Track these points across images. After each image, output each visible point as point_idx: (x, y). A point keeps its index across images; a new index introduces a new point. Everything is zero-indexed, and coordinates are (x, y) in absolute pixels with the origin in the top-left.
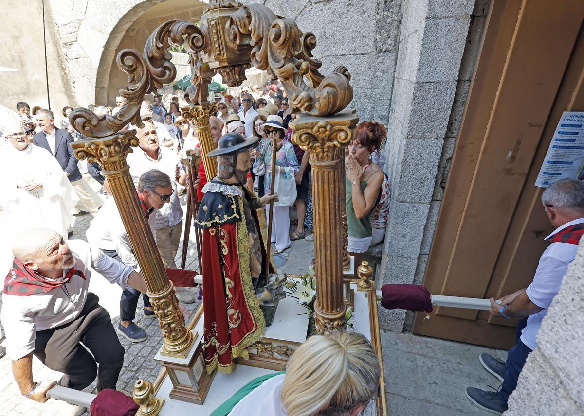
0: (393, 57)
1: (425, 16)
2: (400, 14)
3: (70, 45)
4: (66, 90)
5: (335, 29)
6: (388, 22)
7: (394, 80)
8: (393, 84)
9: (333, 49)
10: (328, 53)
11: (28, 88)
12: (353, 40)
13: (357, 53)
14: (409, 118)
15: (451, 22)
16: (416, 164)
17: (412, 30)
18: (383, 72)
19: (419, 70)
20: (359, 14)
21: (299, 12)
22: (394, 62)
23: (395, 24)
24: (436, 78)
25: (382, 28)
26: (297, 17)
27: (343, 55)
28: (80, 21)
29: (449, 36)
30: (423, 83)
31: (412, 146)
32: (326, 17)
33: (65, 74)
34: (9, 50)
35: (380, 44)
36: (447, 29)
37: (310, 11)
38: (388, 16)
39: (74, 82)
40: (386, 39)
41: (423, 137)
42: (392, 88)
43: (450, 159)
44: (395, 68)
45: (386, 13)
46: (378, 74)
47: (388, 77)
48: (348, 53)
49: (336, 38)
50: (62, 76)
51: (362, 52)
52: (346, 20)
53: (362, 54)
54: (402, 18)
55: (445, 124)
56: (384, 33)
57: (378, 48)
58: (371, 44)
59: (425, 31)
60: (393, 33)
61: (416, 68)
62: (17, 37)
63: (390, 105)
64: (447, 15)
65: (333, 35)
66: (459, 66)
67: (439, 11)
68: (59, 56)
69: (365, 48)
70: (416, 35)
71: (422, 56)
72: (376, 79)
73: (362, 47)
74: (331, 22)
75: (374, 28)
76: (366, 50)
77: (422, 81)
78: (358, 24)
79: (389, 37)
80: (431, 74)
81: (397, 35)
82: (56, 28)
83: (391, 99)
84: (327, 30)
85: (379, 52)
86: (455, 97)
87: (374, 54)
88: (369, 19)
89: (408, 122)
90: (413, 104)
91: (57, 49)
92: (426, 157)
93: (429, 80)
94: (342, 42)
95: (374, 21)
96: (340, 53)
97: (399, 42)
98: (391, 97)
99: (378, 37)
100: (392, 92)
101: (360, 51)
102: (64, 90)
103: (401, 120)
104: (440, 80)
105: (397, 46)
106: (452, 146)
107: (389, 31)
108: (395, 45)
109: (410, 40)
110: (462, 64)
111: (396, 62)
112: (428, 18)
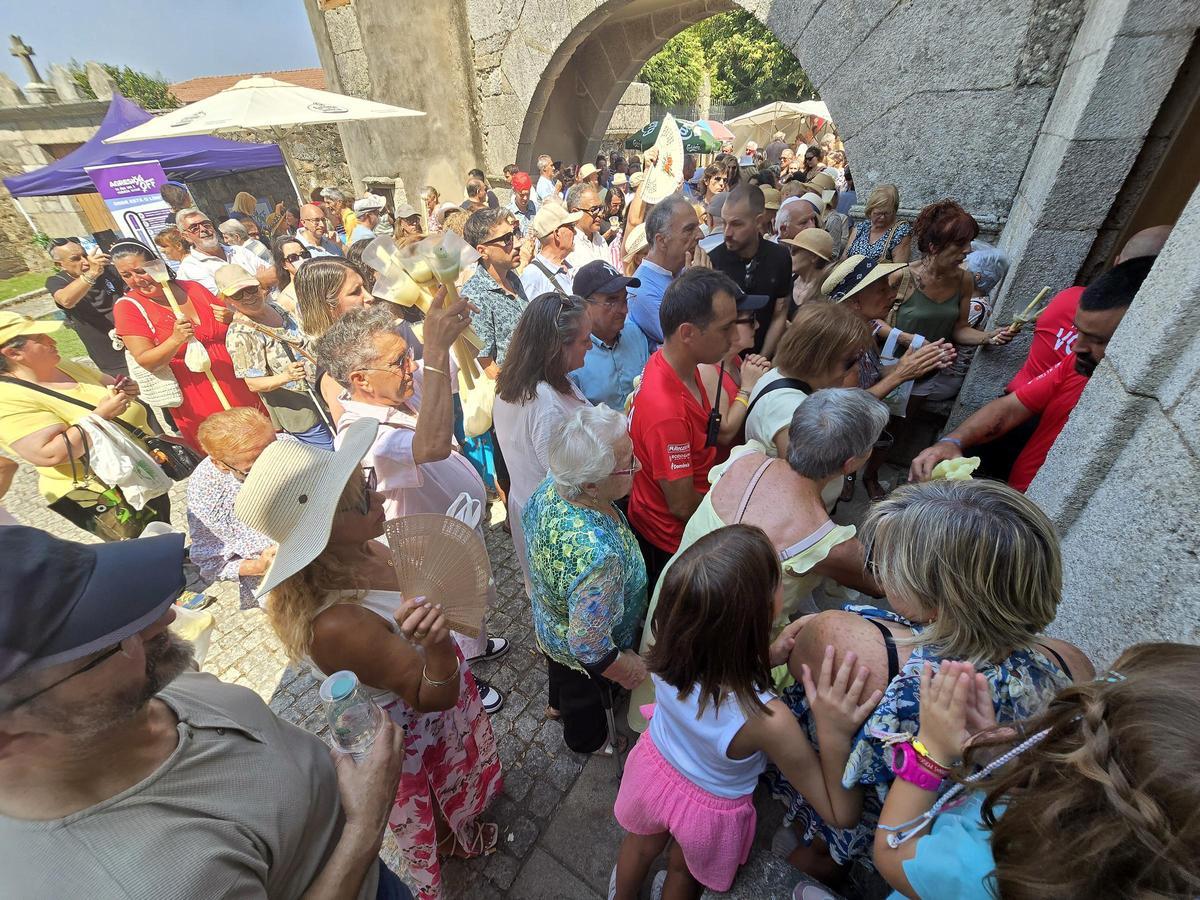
0: (1047, 95)
1: (1115, 31)
2: (1079, 12)
3: (488, 72)
4: (475, 146)
5: (947, 42)
6: (1052, 29)
7: (1037, 137)
8: (1034, 144)
9: (936, 78)
10: (924, 88)
11: (427, 142)
12: (976, 62)
13: (978, 87)
14: (1047, 195)
15: (1159, 41)
16: (1042, 269)
17: (1092, 48)
18: (1021, 122)
19: (1083, 120)
20: (998, 15)
21: (887, 11)
22: (1046, 102)
23: (1065, 33)
24: (1108, 134)
25: (1036, 40)
26: (881, 21)
27: (951, 91)
28: (509, 33)
29: (1150, 64)
30: (1085, 140)
31: (1042, 239)
32: (935, 20)
33: (476, 120)
34: (408, 82)
35: (1027, 71)
36: (1149, 53)
37: (907, 9)
38: (1055, 18)
39: (487, 134)
40: (1040, 62)
41: (1064, 227)
42: (1031, 152)
43: (1102, 264)
44: (1046, 115)
45: (1052, 12)
46: (1011, 125)
47: (1026, 132)
48: (962, 87)
49: (946, 59)
50: (471, 124)
51: (989, 86)
52: (971, 27)
53: (988, 89)
54: (1081, 21)
55: (1106, 206)
56: (1038, 51)
57: (1022, 78)
58: (1010, 70)
59: (1109, 57)
60: (1055, 51)
61: (1079, 116)
62: (419, 62)
63: (1020, 182)
64: (1154, 29)
65: (940, 54)
66: (1156, 112)
67: (1141, 24)
68: (470, 91)
69: (996, 78)
70: (1096, 57)
71: (1093, 97)
72: (1004, 134)
73: (990, 76)
74: (942, 30)
75: (1021, 41)
76: (998, 81)
77: (1084, 137)
78: (994, 33)
79: (1048, 58)
80: (1102, 127)
81: (1064, 54)
82: (470, 46)
83: (1023, 172)
84: (932, 45)
85: (1021, 86)
86: (1135, 165)
87: (1011, 88)
88: (1016, 25)
89: (1045, 202)
90: (1060, 175)
91: (469, 80)
92: (1061, 259)
93: (1096, 135)
94: (954, 67)
95: (1024, 27)
96: (947, 87)
97: (1064, 68)
98: (1026, 167)
99: (1026, 57)
100: (1029, 160)
101: (985, 83)
102: (472, 146)
103: (1034, 203)
104: (1114, 135)
105: (1059, 73)
106: (1110, 244)
107: (1051, 45)
108: (1055, 72)
109: (1085, 65)
110: (1161, 112)
111: (1050, 104)
112: (1119, 35)
